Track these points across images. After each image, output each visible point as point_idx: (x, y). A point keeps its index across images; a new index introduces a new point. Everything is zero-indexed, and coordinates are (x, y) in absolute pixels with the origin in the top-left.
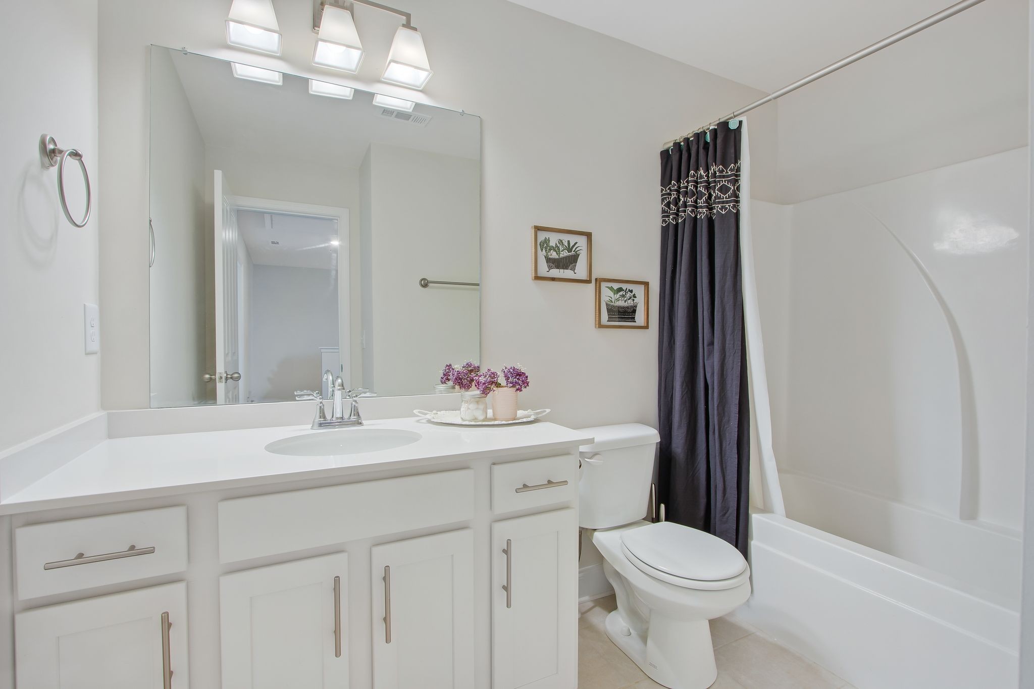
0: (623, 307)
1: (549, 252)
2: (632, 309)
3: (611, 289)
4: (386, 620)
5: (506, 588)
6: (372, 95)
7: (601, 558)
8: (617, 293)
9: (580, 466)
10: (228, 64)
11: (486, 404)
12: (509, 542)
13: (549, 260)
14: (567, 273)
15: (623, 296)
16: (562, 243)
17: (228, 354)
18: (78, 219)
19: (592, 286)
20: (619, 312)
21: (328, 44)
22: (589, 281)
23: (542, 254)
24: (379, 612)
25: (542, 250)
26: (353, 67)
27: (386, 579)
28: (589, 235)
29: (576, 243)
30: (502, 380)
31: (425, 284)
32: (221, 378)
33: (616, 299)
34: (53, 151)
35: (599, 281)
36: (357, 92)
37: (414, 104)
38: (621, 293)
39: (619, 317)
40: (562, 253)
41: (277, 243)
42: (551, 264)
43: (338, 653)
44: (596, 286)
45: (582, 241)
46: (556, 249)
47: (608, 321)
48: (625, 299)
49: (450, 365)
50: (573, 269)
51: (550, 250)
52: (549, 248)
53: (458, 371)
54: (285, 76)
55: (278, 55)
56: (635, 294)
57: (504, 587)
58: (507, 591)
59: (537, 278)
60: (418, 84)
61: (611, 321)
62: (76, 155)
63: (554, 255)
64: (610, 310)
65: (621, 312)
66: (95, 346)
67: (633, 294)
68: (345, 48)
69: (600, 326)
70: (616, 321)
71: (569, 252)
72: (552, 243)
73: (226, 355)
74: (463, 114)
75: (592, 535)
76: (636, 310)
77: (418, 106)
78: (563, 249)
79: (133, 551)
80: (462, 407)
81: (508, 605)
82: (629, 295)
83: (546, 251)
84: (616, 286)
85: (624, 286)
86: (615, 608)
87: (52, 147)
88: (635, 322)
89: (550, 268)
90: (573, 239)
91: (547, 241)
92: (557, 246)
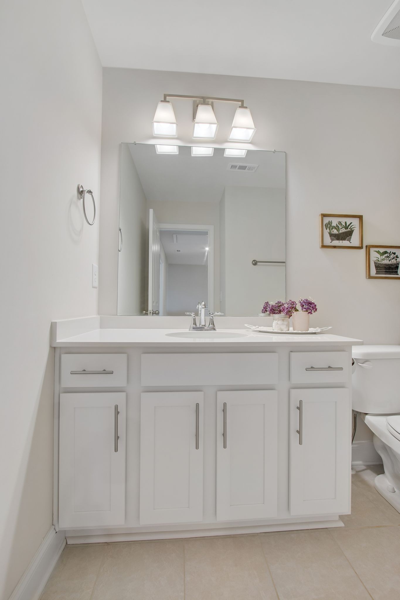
0: (388, 265)
1: (331, 230)
2: (395, 266)
3: (378, 252)
4: (224, 435)
5: (299, 432)
6: (223, 150)
7: (371, 435)
8: (383, 255)
9: (353, 364)
10: (153, 146)
11: (289, 322)
12: (301, 402)
13: (331, 235)
14: (345, 243)
15: (388, 257)
16: (341, 224)
17: (154, 301)
18: (91, 221)
19: (363, 251)
20: (385, 268)
21: (200, 124)
22: (361, 248)
23: (326, 232)
24: (220, 430)
25: (327, 229)
26: (213, 136)
27: (224, 410)
28: (360, 217)
29: (351, 223)
30: (299, 307)
31: (255, 263)
32: (150, 313)
33: (382, 259)
34: (82, 191)
35: (368, 247)
36: (215, 149)
37: (247, 150)
38: (386, 255)
39: (385, 272)
40: (341, 230)
41: (180, 251)
42: (333, 238)
43: (197, 447)
44: (366, 250)
45: (355, 222)
46: (337, 228)
47: (376, 274)
48: (390, 259)
49: (268, 302)
50: (349, 240)
51: (332, 228)
52: (331, 227)
53: (272, 305)
54: (180, 147)
55: (176, 137)
56: (397, 256)
57: (297, 431)
58: (299, 434)
59: (323, 246)
60: (248, 139)
61: (378, 274)
62: (90, 192)
63: (335, 231)
64: (378, 267)
65: (387, 268)
66: (96, 284)
67: (396, 255)
68: (208, 125)
69: (370, 277)
70: (384, 274)
71: (346, 229)
72: (334, 224)
73: (153, 302)
74: (275, 152)
75: (364, 418)
76: (398, 266)
77: (249, 152)
78: (341, 227)
79: (105, 372)
80: (274, 323)
81: (300, 443)
82: (392, 256)
83: (329, 229)
84: (382, 250)
85: (389, 250)
86: (383, 472)
87: (81, 189)
88: (398, 274)
89: (332, 240)
90: (348, 221)
91: (330, 223)
92: (337, 226)
